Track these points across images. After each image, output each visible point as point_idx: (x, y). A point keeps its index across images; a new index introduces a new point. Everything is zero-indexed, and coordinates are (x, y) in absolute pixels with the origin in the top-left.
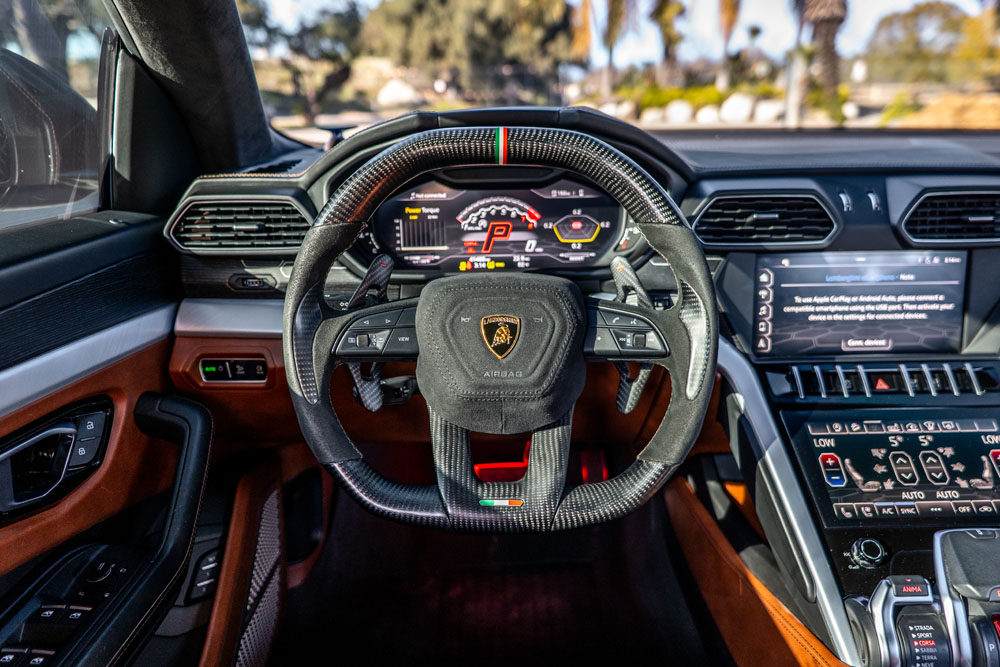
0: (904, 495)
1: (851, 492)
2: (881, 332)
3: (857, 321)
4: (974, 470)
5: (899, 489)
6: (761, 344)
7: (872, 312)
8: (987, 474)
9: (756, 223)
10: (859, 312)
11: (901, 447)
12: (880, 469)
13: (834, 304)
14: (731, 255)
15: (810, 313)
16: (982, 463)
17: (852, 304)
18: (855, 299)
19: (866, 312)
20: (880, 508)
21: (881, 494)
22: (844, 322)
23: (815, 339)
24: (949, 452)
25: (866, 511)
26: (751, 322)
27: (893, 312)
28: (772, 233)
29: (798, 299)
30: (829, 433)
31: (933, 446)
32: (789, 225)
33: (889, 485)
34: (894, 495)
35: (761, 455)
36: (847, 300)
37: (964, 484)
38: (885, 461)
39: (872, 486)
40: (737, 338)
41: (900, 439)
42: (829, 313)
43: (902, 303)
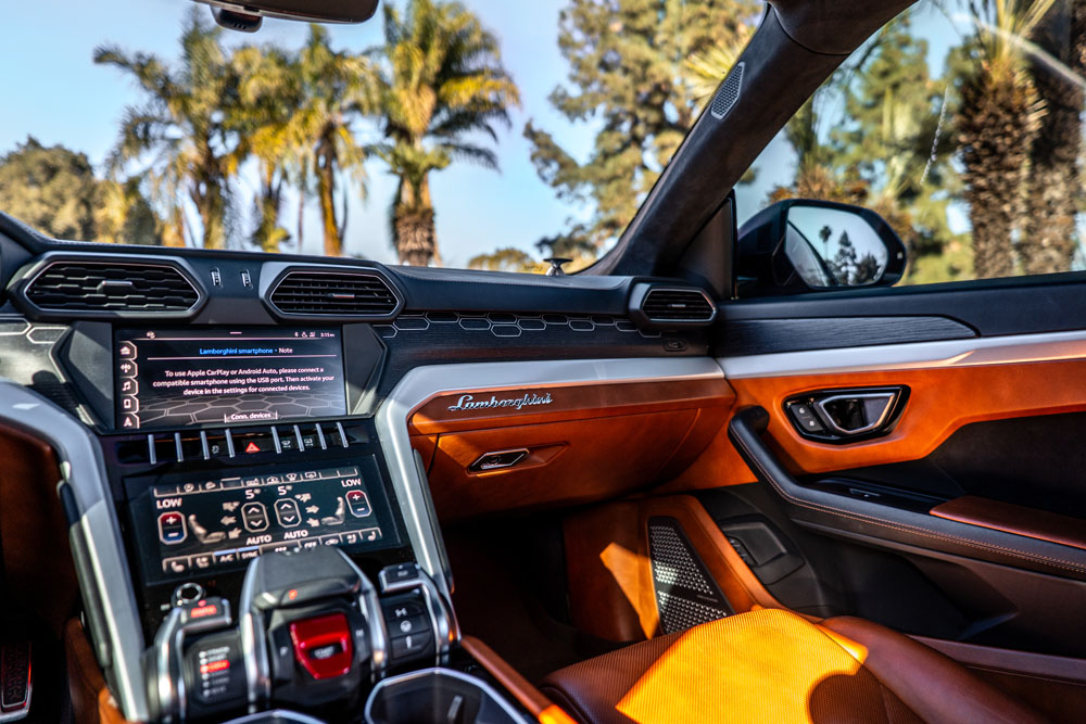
0: (249, 541)
1: (192, 545)
2: (265, 405)
3: (238, 394)
4: (328, 509)
5: (245, 535)
6: (128, 423)
7: (254, 385)
8: (340, 512)
9: (106, 290)
10: (239, 386)
11: (257, 498)
12: (227, 521)
13: (211, 378)
14: (78, 324)
15: (185, 388)
16: (338, 503)
17: (231, 377)
18: (234, 372)
19: (247, 386)
20: (218, 557)
21: (226, 543)
22: (222, 395)
23: (192, 414)
24: (306, 497)
25: (202, 562)
26: (109, 395)
27: (275, 385)
28: (130, 301)
29: (169, 374)
30: (178, 493)
31: (290, 494)
32: (147, 294)
33: (234, 534)
34: (240, 542)
35: (78, 518)
36: (226, 373)
37: (314, 523)
38: (237, 513)
39: (217, 536)
40: (81, 410)
41: (257, 491)
42: (206, 387)
43: (284, 375)
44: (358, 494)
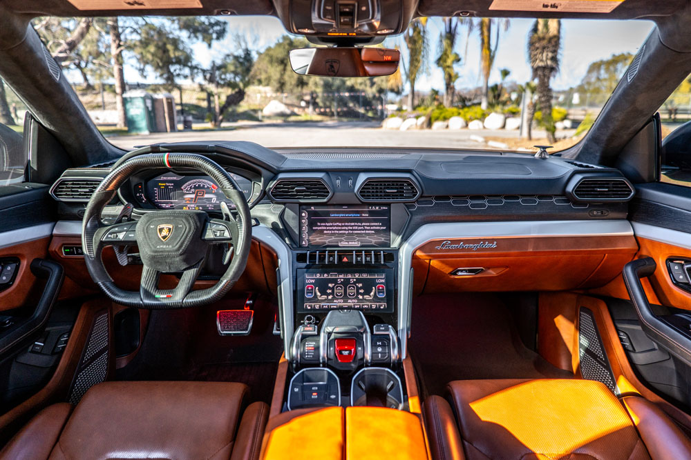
0: (335, 301)
1: (315, 299)
2: (355, 239)
3: (345, 234)
4: (367, 292)
5: (334, 298)
6: (304, 243)
7: (351, 230)
8: (372, 294)
9: (297, 191)
10: (345, 230)
11: (342, 283)
12: (329, 291)
13: (334, 226)
14: (287, 204)
15: (324, 230)
16: (372, 289)
17: (342, 226)
18: (343, 224)
19: (348, 230)
20: (323, 306)
21: (327, 300)
22: (338, 234)
23: (327, 241)
24: (360, 285)
25: (317, 307)
26: (297, 232)
27: (360, 230)
28: (306, 195)
29: (319, 224)
30: (314, 277)
31: (355, 283)
32: (311, 192)
33: (330, 297)
34: (331, 301)
35: (280, 284)
36: (340, 224)
37: (361, 297)
38: (332, 289)
39: (324, 297)
40: (286, 239)
41: (342, 280)
42: (333, 230)
43: (364, 226)
44: (382, 286)
